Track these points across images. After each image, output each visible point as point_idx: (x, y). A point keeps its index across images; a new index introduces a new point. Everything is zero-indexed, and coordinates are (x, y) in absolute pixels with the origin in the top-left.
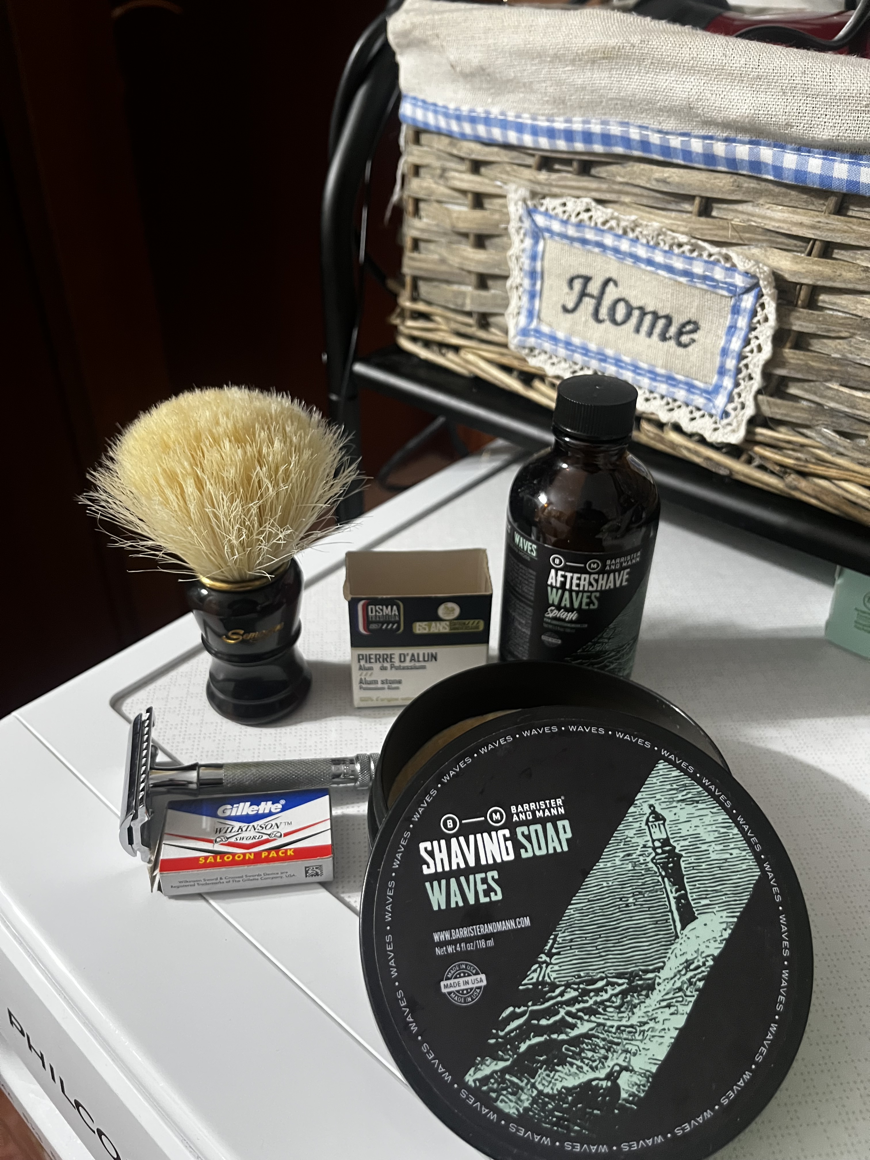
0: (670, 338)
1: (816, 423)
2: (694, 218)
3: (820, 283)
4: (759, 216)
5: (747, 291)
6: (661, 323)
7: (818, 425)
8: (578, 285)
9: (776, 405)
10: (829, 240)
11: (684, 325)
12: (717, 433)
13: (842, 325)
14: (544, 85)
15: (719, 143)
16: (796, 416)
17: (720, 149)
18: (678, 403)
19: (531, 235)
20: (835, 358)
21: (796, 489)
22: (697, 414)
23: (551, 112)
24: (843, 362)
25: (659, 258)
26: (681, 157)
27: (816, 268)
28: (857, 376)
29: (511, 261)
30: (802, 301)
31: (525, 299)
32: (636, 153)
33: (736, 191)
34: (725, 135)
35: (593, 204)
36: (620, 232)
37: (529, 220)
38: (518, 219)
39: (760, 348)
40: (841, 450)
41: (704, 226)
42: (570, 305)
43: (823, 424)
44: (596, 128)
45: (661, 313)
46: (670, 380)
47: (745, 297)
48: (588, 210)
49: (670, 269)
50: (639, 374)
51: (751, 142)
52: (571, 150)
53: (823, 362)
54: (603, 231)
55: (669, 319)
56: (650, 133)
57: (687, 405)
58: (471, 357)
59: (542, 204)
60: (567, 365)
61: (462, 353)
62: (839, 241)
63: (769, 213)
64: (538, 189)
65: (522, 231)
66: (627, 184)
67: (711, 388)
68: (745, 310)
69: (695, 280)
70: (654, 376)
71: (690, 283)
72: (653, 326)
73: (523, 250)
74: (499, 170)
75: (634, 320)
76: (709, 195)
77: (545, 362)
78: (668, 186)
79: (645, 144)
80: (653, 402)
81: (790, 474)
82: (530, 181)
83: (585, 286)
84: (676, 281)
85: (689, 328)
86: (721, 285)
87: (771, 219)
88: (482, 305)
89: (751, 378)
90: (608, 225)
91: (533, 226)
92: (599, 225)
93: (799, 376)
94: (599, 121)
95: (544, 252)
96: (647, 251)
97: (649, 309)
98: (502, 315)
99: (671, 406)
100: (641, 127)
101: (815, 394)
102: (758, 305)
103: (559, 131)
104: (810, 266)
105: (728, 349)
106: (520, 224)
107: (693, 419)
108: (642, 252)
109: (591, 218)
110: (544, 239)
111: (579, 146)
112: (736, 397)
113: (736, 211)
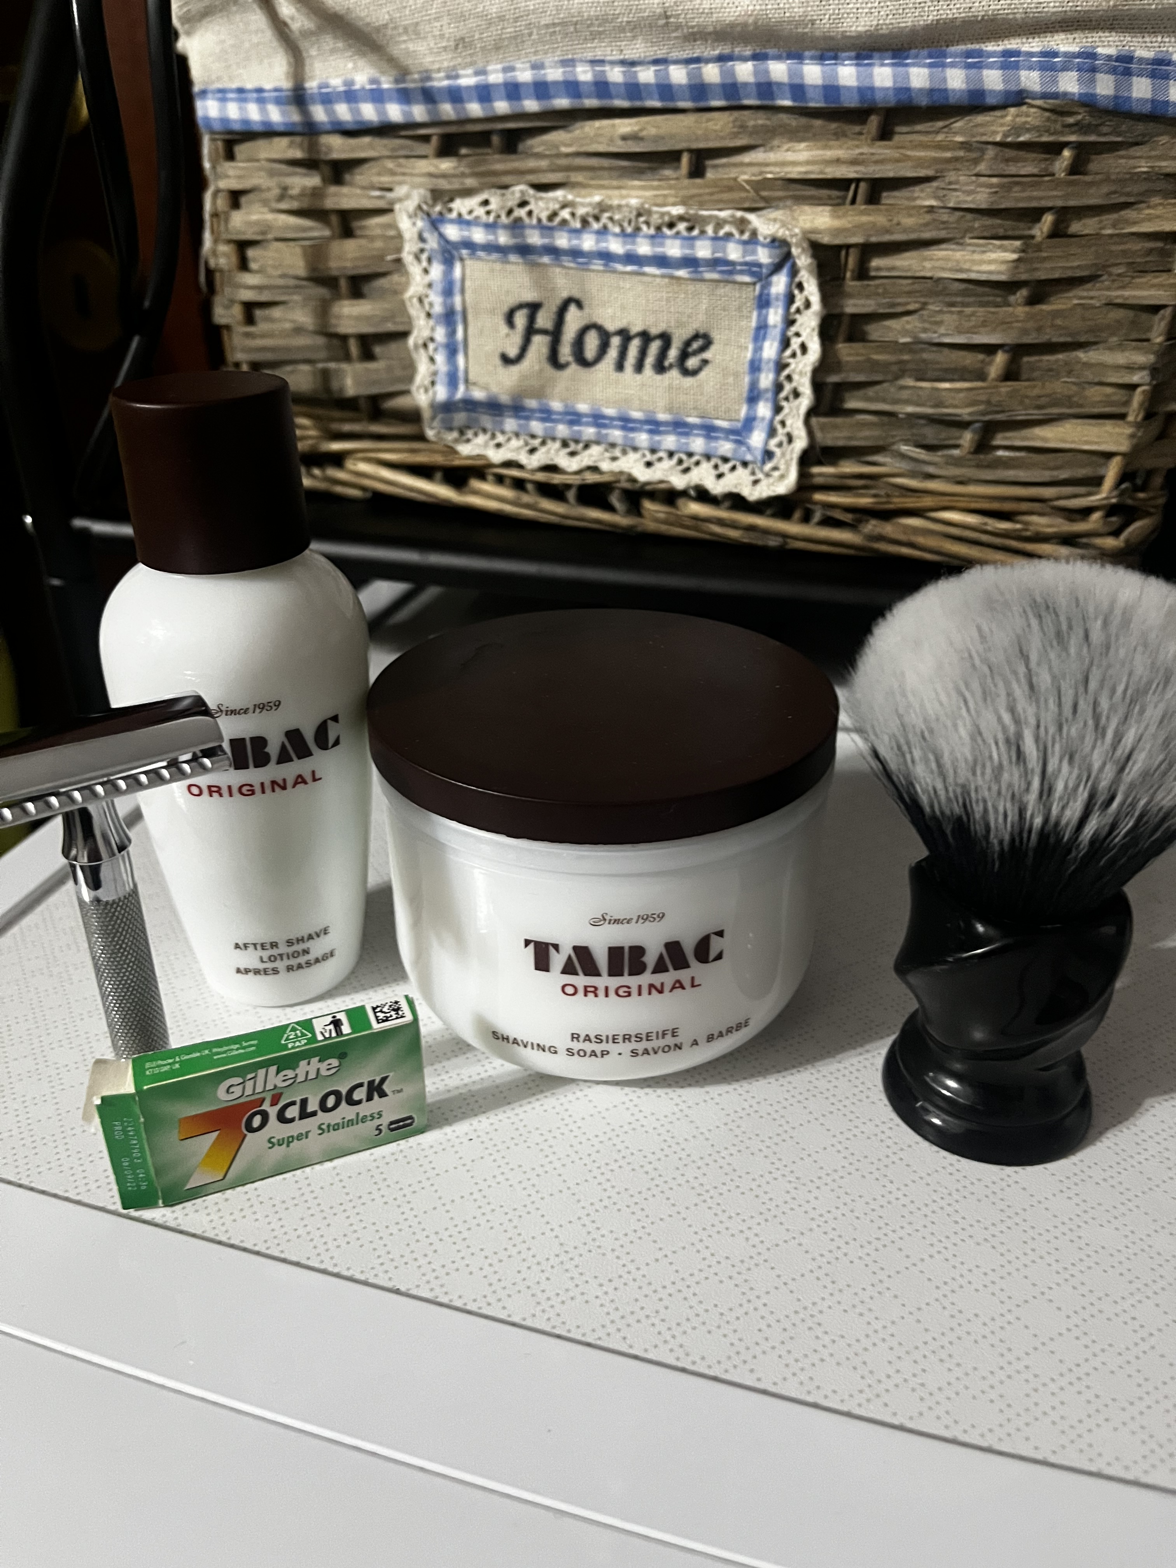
0: (671, 366)
1: (891, 440)
2: (686, 182)
3: (874, 239)
4: (775, 164)
5: (776, 268)
6: (654, 347)
7: (893, 443)
8: (520, 319)
9: (836, 427)
10: (877, 176)
11: (688, 343)
12: (758, 487)
13: (909, 293)
14: (438, 24)
15: (710, 66)
16: (864, 437)
17: (711, 73)
18: (696, 458)
19: (439, 257)
20: (904, 344)
21: (881, 538)
22: (725, 468)
23: (452, 64)
24: (917, 345)
25: (644, 248)
26: (656, 96)
27: (864, 219)
28: (938, 363)
29: (412, 305)
30: (853, 271)
31: (440, 358)
32: (591, 102)
33: (739, 133)
34: (717, 52)
35: (531, 192)
36: (578, 225)
37: (436, 234)
38: (416, 236)
39: (804, 348)
40: (931, 470)
41: (701, 191)
42: (513, 352)
43: (902, 440)
44: (525, 76)
45: (654, 331)
46: (679, 427)
47: (775, 279)
48: (523, 204)
49: (662, 261)
50: (632, 430)
51: (755, 57)
52: (490, 114)
53: (889, 353)
54: (551, 229)
55: (666, 339)
56: (607, 68)
57: (708, 457)
58: (363, 467)
59: (450, 210)
60: (521, 442)
61: (350, 464)
62: (891, 174)
63: (790, 156)
64: (444, 184)
65: (424, 257)
66: (578, 154)
67: (739, 425)
68: (777, 299)
69: (701, 269)
70: (654, 426)
71: (693, 276)
72: (643, 353)
73: (430, 285)
74: (374, 171)
75: (613, 353)
76: (702, 145)
77: (486, 445)
78: (642, 144)
79: (602, 87)
80: (658, 466)
81: (867, 521)
82: (431, 175)
83: (532, 319)
84: (672, 277)
85: (695, 345)
86: (739, 268)
87: (794, 163)
88: (375, 383)
89: (796, 394)
90: (557, 220)
91: (442, 243)
92: (545, 221)
93: (861, 378)
94: (528, 65)
95: (463, 280)
96: (625, 243)
97: (635, 329)
98: (407, 392)
99: (685, 465)
100: (593, 62)
101: (884, 400)
102: (794, 286)
103: (468, 88)
104: (856, 218)
105: (760, 360)
106: (421, 245)
107: (720, 476)
108: (616, 246)
109: (530, 213)
110: (462, 260)
111: (502, 106)
112: (779, 427)
113: (742, 164)
